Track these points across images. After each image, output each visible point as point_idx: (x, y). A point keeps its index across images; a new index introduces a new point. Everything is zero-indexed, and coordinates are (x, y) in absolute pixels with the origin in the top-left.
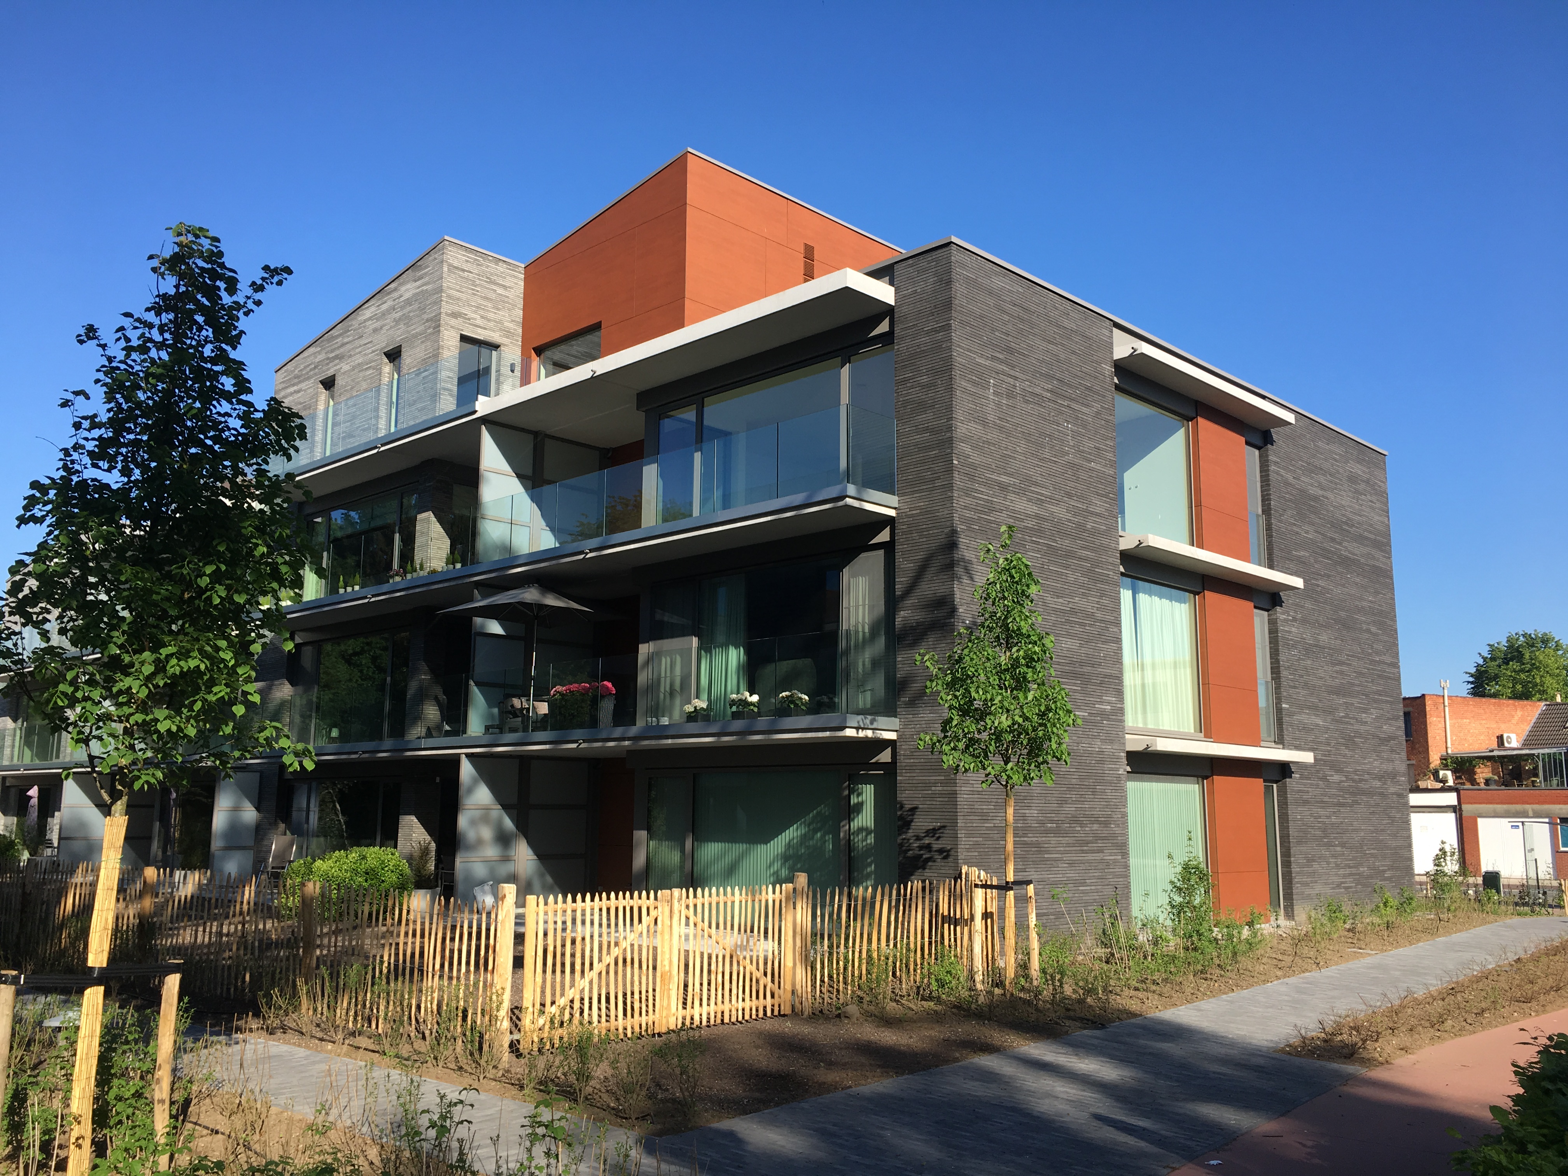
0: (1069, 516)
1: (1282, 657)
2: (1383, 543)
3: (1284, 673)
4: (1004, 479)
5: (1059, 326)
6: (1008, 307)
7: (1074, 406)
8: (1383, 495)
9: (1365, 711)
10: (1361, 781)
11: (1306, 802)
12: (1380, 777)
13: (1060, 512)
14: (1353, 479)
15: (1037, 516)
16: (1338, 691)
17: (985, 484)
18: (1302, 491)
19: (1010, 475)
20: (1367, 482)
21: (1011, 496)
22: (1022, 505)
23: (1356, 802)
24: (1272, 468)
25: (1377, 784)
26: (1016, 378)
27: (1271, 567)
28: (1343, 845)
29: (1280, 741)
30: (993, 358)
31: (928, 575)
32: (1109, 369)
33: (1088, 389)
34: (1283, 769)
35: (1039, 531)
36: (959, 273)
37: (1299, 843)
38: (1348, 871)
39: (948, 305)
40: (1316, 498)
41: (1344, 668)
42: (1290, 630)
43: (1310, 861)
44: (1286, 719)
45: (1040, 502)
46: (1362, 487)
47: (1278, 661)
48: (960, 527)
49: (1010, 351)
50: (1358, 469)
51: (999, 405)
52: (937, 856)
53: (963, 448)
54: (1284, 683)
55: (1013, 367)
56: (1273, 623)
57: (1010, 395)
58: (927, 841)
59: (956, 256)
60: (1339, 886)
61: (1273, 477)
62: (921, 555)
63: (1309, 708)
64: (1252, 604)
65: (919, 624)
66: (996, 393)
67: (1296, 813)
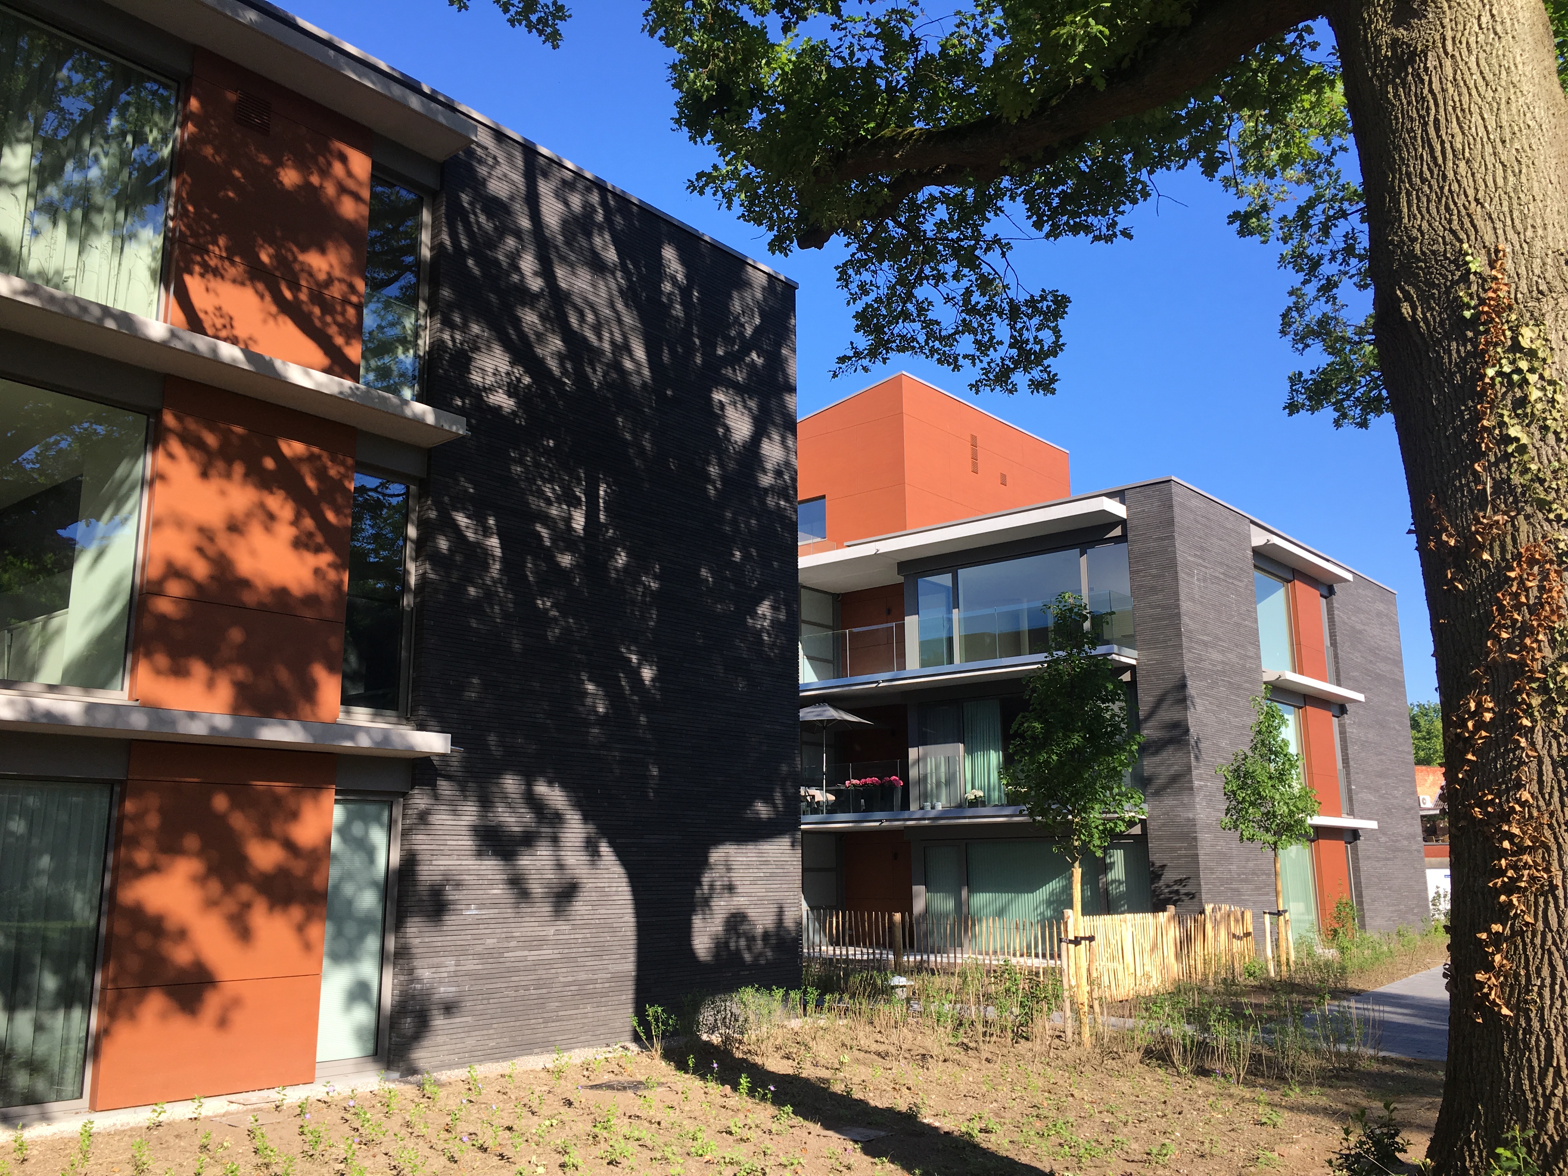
0: (1237, 660)
1: (1350, 752)
2: (1398, 663)
3: (1351, 763)
4: (1205, 638)
5: (1224, 528)
6: (1199, 518)
7: (1236, 582)
8: (1396, 624)
9: (1396, 788)
10: (1397, 841)
11: (1369, 858)
12: (1407, 839)
13: (1232, 657)
14: (1379, 614)
15: (1223, 662)
16: (1381, 775)
17: (1196, 643)
18: (1353, 628)
19: (1208, 635)
20: (1387, 615)
21: (1210, 650)
22: (1216, 656)
23: (1395, 857)
24: (1336, 612)
25: (1406, 843)
26: (1206, 567)
27: (1339, 684)
28: (1389, 889)
29: (1351, 813)
30: (1196, 555)
31: (1165, 705)
32: (1250, 553)
33: (1241, 569)
34: (1354, 834)
35: (1224, 672)
36: (1176, 500)
37: (1367, 888)
38: (1394, 908)
39: (1171, 522)
40: (1360, 632)
41: (1384, 757)
42: (1352, 731)
43: (1373, 901)
44: (1354, 797)
45: (1222, 652)
46: (1384, 619)
47: (1347, 755)
48: (1188, 674)
49: (1202, 549)
50: (1381, 607)
51: (1199, 587)
52: (1184, 898)
53: (1185, 619)
54: (1352, 771)
55: (1204, 560)
56: (1342, 727)
57: (1205, 580)
58: (1175, 888)
59: (1175, 489)
60: (1389, 920)
61: (1337, 619)
62: (1158, 692)
63: (1366, 788)
64: (1330, 714)
65: (1160, 739)
66: (1198, 580)
67: (1364, 865)
